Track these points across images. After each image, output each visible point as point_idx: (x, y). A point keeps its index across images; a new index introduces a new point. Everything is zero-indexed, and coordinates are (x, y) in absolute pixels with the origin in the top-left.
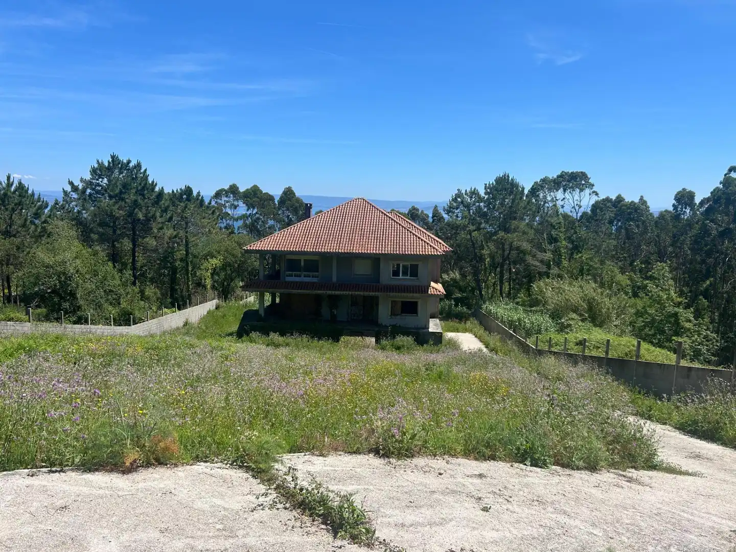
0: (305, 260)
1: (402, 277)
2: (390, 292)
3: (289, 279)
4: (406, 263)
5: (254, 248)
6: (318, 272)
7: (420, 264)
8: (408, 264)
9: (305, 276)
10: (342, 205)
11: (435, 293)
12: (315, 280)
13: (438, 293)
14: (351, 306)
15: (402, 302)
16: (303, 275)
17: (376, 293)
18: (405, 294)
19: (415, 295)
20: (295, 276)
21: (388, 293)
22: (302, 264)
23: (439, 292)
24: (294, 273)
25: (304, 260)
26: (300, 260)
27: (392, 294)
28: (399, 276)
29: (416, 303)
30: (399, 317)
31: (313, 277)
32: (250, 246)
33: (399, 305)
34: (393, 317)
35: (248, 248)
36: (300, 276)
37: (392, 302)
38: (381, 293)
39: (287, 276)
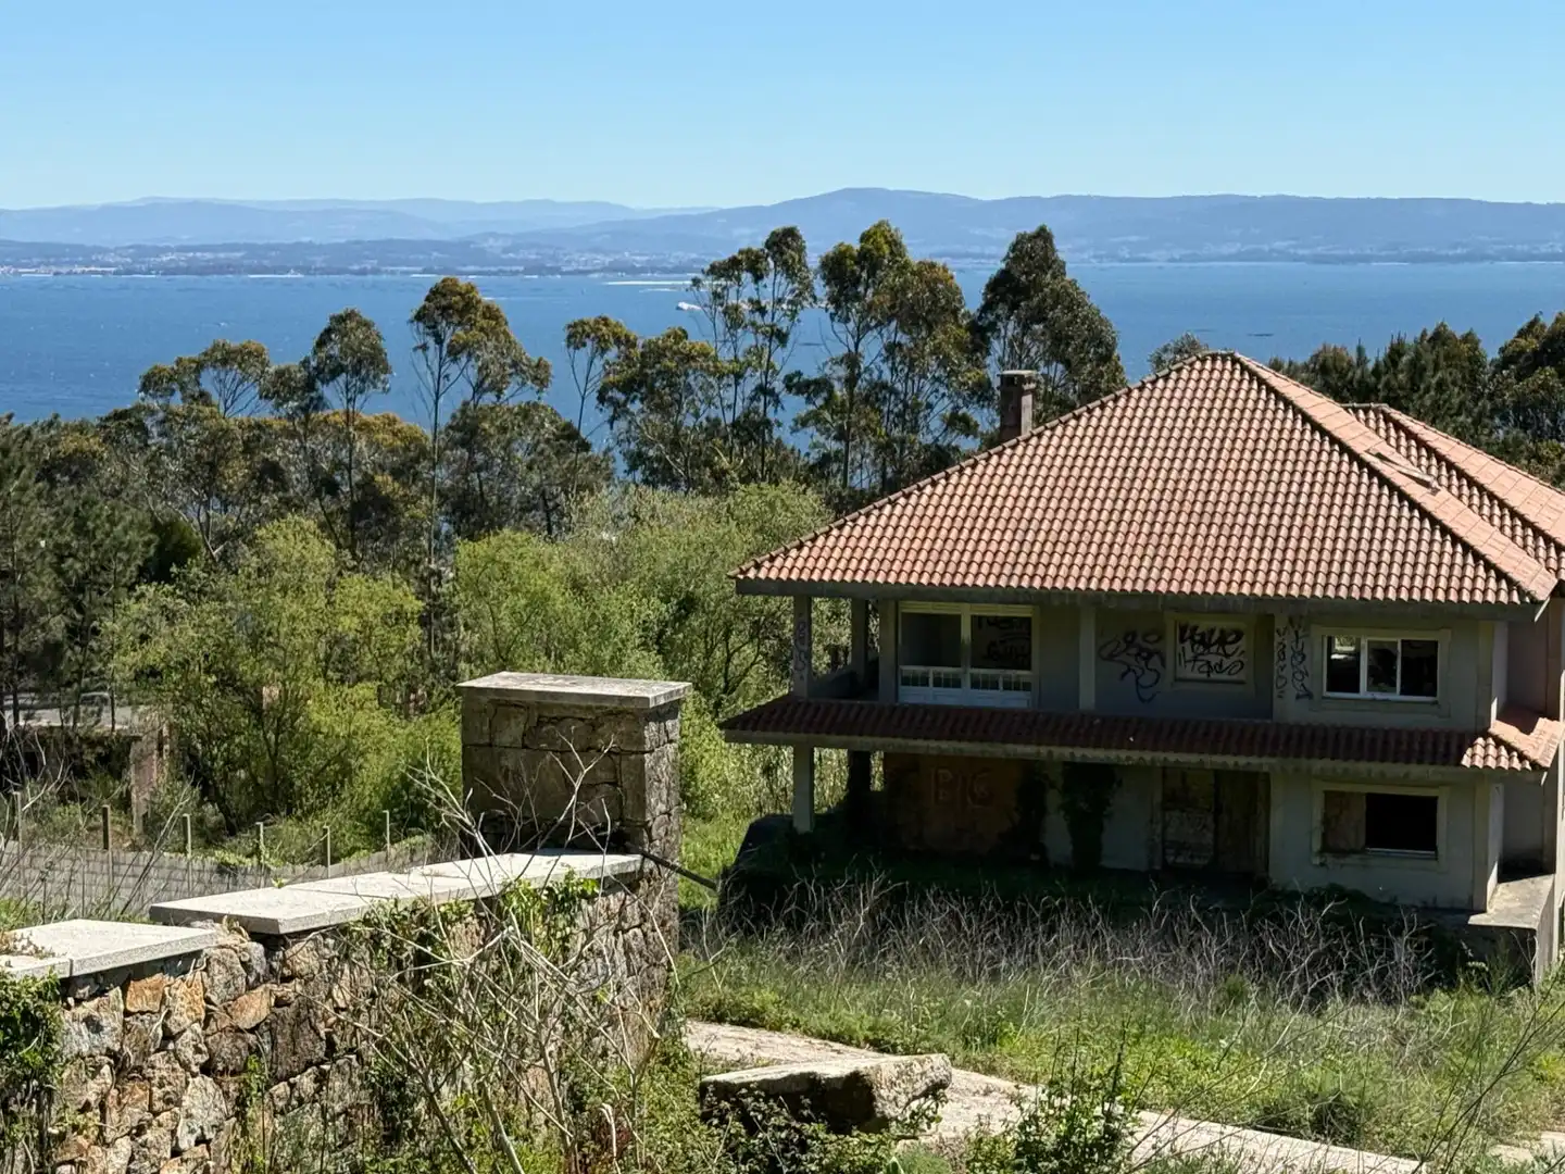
0: (977, 621)
1: (1369, 696)
2: (1309, 757)
3: (912, 696)
4: (1384, 638)
5: (773, 575)
6: (1028, 668)
7: (1443, 639)
8: (1395, 639)
9: (975, 684)
10: (1141, 389)
11: (1504, 763)
12: (1017, 701)
13: (1516, 764)
14: (1165, 809)
15: (1371, 798)
16: (967, 682)
17: (1254, 760)
18: (1376, 767)
19: (1416, 770)
20: (937, 683)
21: (1304, 762)
22: (966, 632)
23: (1522, 757)
24: (932, 670)
25: (973, 617)
26: (956, 619)
27: (1318, 765)
28: (1357, 690)
29: (1430, 804)
30: (1354, 859)
31: (1007, 687)
32: (758, 566)
33: (1359, 812)
34: (1330, 859)
35: (751, 574)
36: (957, 684)
37: (1329, 797)
38: (1273, 761)
39: (907, 681)
